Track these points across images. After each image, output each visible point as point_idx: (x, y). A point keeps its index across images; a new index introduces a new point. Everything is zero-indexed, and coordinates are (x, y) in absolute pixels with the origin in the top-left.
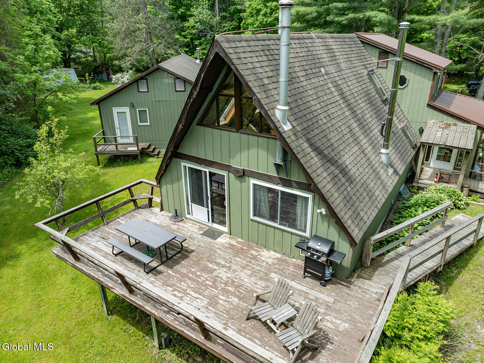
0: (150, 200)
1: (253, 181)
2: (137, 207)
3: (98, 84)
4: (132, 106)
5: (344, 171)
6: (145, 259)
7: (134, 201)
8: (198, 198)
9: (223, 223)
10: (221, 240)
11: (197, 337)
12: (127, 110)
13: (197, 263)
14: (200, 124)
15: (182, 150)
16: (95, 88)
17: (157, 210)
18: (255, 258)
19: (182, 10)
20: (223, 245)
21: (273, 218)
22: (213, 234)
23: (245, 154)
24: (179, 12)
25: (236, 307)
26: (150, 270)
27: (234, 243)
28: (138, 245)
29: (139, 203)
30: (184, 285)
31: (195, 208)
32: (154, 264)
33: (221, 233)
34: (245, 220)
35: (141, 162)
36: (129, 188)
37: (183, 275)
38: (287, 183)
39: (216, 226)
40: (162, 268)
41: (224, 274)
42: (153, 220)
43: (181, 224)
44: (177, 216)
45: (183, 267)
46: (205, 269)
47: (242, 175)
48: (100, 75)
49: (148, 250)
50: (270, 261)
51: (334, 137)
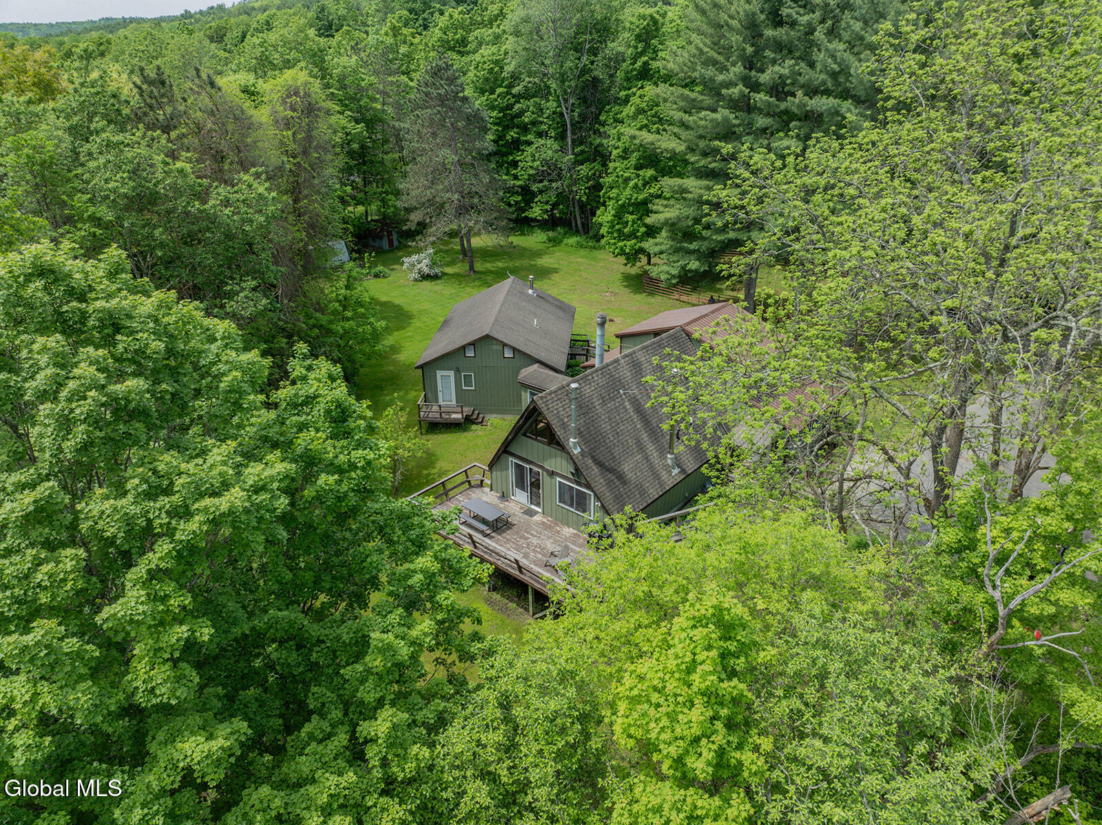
0: (482, 481)
1: (558, 479)
2: (471, 486)
3: (380, 268)
4: (458, 371)
5: (621, 477)
6: (484, 528)
7: (469, 482)
8: (521, 484)
9: (538, 505)
10: (537, 518)
11: (515, 573)
12: (452, 373)
13: (517, 533)
14: (525, 435)
15: (512, 449)
16: (377, 276)
17: (487, 490)
18: (558, 532)
19: (512, 133)
20: (537, 522)
21: (571, 505)
22: (530, 513)
23: (553, 460)
24: (508, 137)
25: (540, 560)
26: (487, 536)
27: (545, 521)
28: (476, 517)
29: (473, 483)
30: (508, 546)
31: (518, 491)
32: (488, 532)
33: (537, 513)
34: (554, 505)
35: (465, 431)
36: (465, 471)
37: (508, 540)
38: (579, 483)
39: (533, 507)
40: (493, 534)
41: (534, 541)
42: (485, 499)
43: (507, 503)
44: (504, 497)
45: (508, 534)
46: (523, 537)
47: (552, 474)
48: (378, 241)
49: (484, 521)
50: (568, 535)
51: (617, 451)
